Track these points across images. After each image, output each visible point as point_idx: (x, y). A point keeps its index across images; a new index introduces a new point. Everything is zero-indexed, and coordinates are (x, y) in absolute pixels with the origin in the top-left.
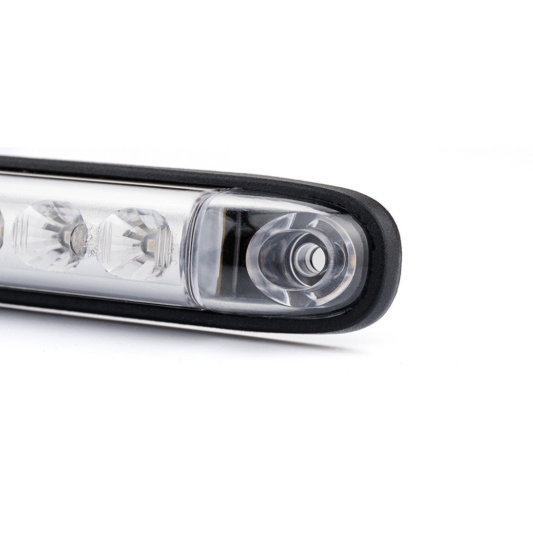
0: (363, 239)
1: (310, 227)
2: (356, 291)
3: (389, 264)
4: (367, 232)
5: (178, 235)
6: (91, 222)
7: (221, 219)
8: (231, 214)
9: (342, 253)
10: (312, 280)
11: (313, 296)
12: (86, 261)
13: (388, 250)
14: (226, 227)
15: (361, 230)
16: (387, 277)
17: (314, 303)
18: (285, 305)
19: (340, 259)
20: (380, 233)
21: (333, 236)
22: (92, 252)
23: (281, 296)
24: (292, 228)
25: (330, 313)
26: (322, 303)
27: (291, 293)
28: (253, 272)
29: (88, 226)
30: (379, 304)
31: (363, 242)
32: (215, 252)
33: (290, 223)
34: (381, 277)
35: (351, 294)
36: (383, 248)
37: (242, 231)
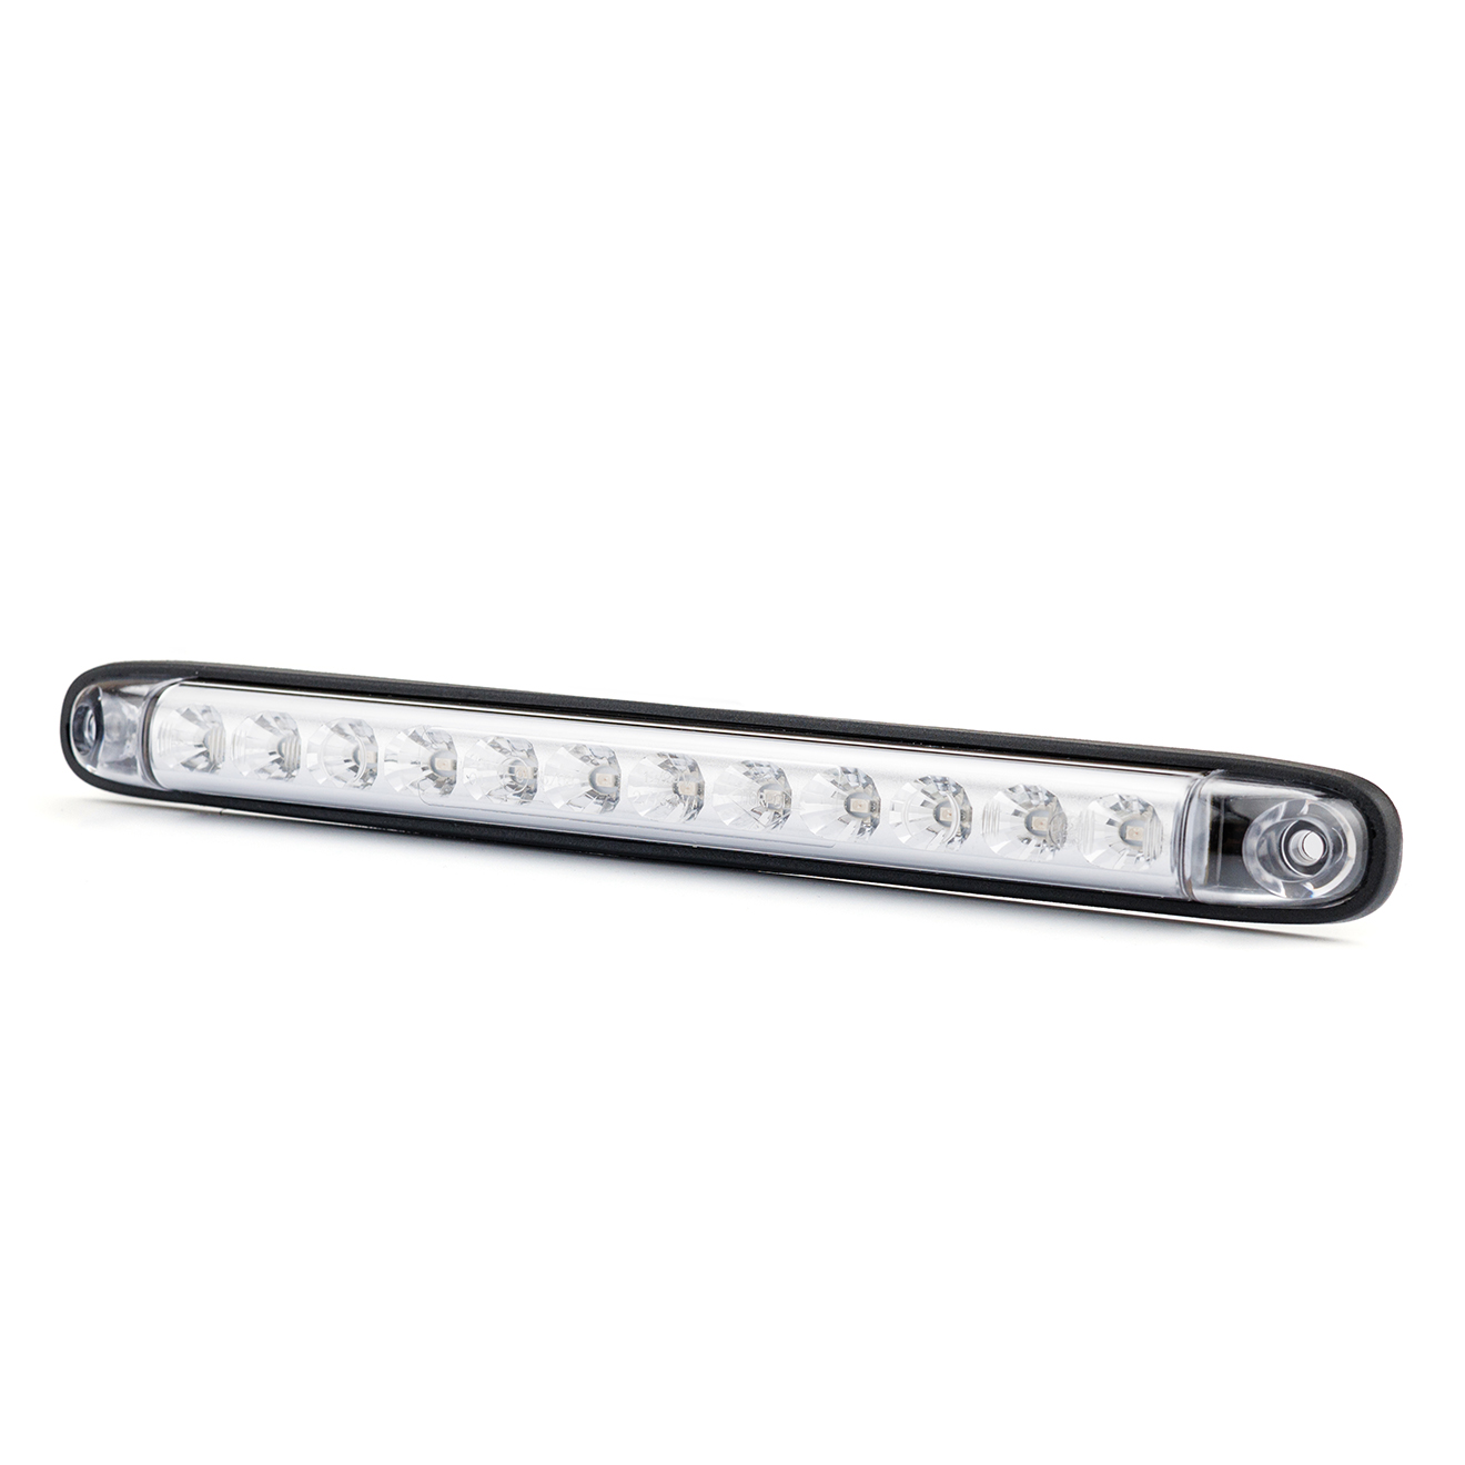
0: (1361, 823)
1: (1302, 815)
2: (1356, 880)
3: (1390, 852)
4: (1367, 818)
5: (1168, 823)
6: (1071, 810)
7: (1209, 808)
8: (1217, 802)
9: (1338, 838)
10: (1310, 870)
11: (1309, 886)
12: (1067, 851)
13: (1389, 837)
14: (1212, 814)
15: (1360, 816)
16: (1389, 866)
17: (1310, 893)
18: (1280, 896)
19: (1337, 847)
20: (1381, 820)
21: (1330, 821)
22: (1073, 841)
23: (1275, 886)
24: (1283, 818)
25: (1327, 904)
26: (1319, 893)
27: (1285, 884)
28: (1253, 866)
29: (1067, 814)
30: (1381, 893)
31: (1363, 829)
32: (1203, 835)
33: (1281, 814)
34: (1383, 865)
35: (1348, 884)
36: (1385, 835)
37: (1225, 820)
